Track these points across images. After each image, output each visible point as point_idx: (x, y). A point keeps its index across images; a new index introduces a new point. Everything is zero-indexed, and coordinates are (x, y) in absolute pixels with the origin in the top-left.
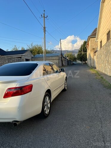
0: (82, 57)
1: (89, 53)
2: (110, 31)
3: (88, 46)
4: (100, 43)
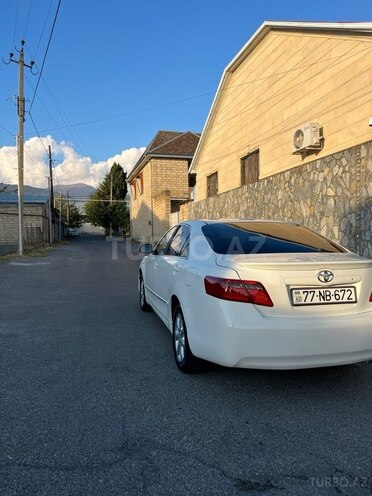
0: (111, 213)
1: (143, 207)
2: (257, 152)
3: (139, 181)
4: (205, 179)
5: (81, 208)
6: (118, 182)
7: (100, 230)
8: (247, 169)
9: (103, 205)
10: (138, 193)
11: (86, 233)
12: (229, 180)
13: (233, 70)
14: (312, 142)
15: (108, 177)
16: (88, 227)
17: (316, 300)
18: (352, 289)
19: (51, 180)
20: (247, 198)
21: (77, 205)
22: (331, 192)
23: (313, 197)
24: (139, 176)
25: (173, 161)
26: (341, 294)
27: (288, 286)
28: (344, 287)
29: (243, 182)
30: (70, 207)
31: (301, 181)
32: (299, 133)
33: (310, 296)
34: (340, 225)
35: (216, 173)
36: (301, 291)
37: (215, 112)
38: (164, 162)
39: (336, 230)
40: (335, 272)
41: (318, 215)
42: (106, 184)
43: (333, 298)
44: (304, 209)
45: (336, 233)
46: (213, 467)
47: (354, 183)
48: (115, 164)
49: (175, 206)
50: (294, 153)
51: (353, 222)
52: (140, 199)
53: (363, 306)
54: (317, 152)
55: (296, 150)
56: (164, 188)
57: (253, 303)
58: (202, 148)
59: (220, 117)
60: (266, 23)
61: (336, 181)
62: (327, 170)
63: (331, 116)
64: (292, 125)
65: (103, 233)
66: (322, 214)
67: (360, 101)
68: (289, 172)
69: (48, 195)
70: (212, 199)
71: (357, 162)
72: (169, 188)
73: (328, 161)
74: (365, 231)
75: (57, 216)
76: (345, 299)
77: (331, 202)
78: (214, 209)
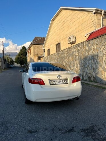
0: (22, 60)
1: (31, 58)
2: (60, 43)
3: (29, 51)
4: (47, 51)
5: (14, 59)
6: (24, 51)
7: (19, 65)
8: (58, 48)
9: (19, 58)
10: (30, 55)
11: (15, 66)
12: (53, 51)
13: (53, 20)
14: (73, 40)
15: (21, 50)
16: (16, 65)
17: (57, 83)
18: (67, 80)
19: (3, 51)
20: (57, 56)
21: (13, 58)
22: (77, 54)
23: (73, 55)
24: (30, 50)
25: (39, 45)
26: (64, 82)
27: (49, 80)
28: (64, 80)
29: (57, 51)
30: (10, 59)
31: (70, 51)
32: (70, 38)
33: (55, 82)
34: (79, 63)
35: (50, 49)
36: (53, 81)
37: (49, 32)
38: (36, 46)
39: (79, 64)
40: (62, 76)
41: (74, 60)
42: (21, 52)
43: (62, 82)
44: (71, 59)
45: (79, 65)
46: (24, 127)
47: (83, 52)
48: (23, 46)
49: (39, 58)
50: (69, 44)
51: (83, 62)
52: (30, 56)
53: (70, 84)
54: (75, 43)
55: (69, 43)
56: (36, 53)
57: (40, 84)
58: (46, 42)
59: (50, 33)
60: (61, 7)
61: (78, 51)
62: (76, 48)
63: (78, 33)
64: (68, 36)
65: (20, 66)
66: (75, 60)
67: (85, 30)
68: (67, 49)
69: (2, 55)
70: (49, 56)
71: (83, 46)
72: (38, 53)
73: (76, 46)
74: (85, 65)
75: (6, 61)
76: (65, 83)
77: (77, 57)
78: (49, 59)
